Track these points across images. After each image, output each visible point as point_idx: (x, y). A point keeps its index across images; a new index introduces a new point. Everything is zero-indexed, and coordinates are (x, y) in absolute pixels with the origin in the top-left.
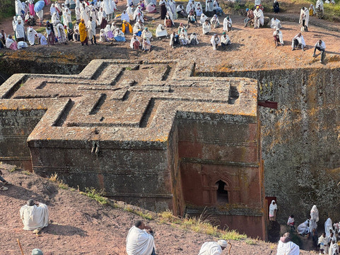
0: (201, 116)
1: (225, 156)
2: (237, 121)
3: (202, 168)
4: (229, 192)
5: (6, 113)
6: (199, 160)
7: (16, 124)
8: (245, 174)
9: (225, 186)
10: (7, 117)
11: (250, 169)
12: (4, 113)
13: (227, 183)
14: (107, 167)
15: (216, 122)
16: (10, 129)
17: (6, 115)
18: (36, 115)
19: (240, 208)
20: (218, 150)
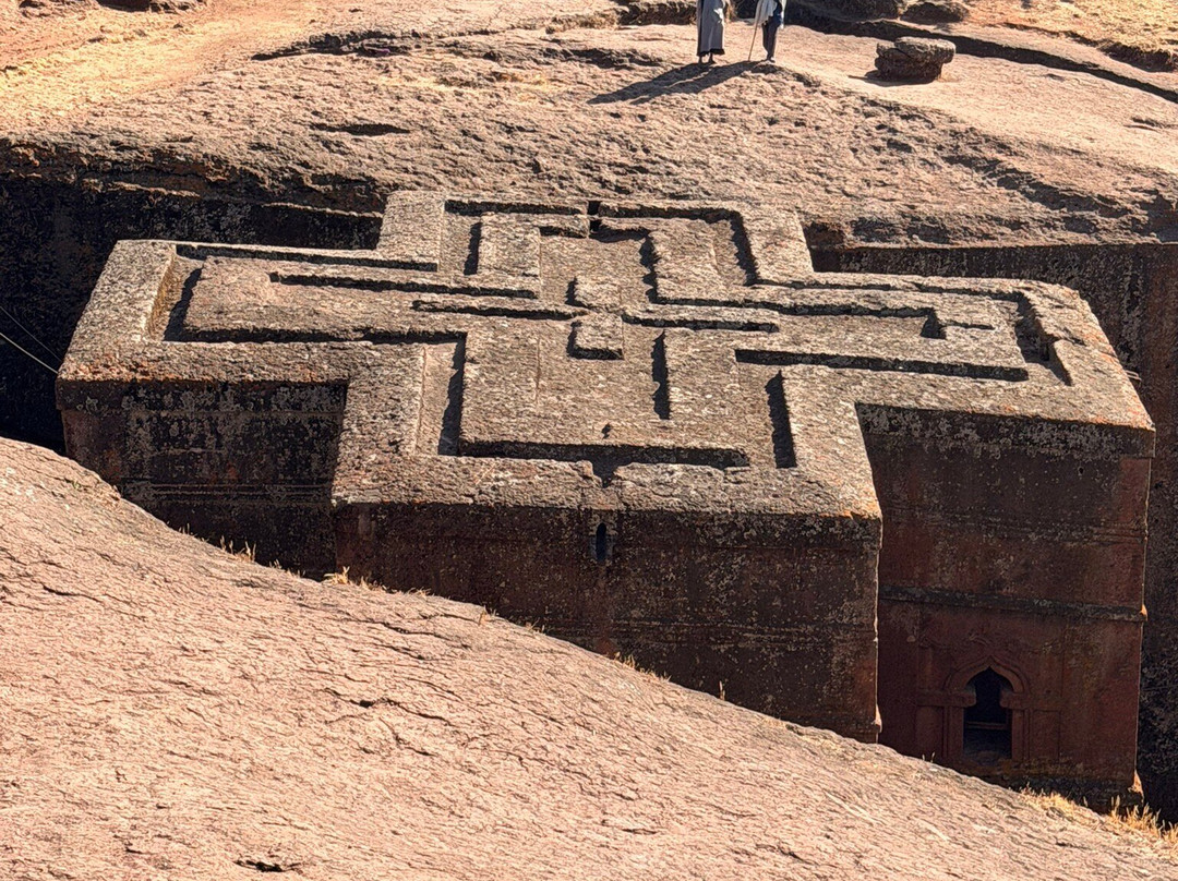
0: (944, 426)
1: (1019, 579)
2: (1079, 448)
3: (925, 623)
4: (1016, 716)
5: (176, 397)
6: (917, 592)
7: (211, 441)
8: (1086, 648)
9: (1006, 694)
10: (177, 414)
11: (1110, 628)
12: (168, 399)
13: (1014, 681)
14: (635, 613)
15: (995, 450)
16: (186, 460)
17: (177, 404)
18: (296, 407)
19: (1054, 776)
20: (991, 555)
